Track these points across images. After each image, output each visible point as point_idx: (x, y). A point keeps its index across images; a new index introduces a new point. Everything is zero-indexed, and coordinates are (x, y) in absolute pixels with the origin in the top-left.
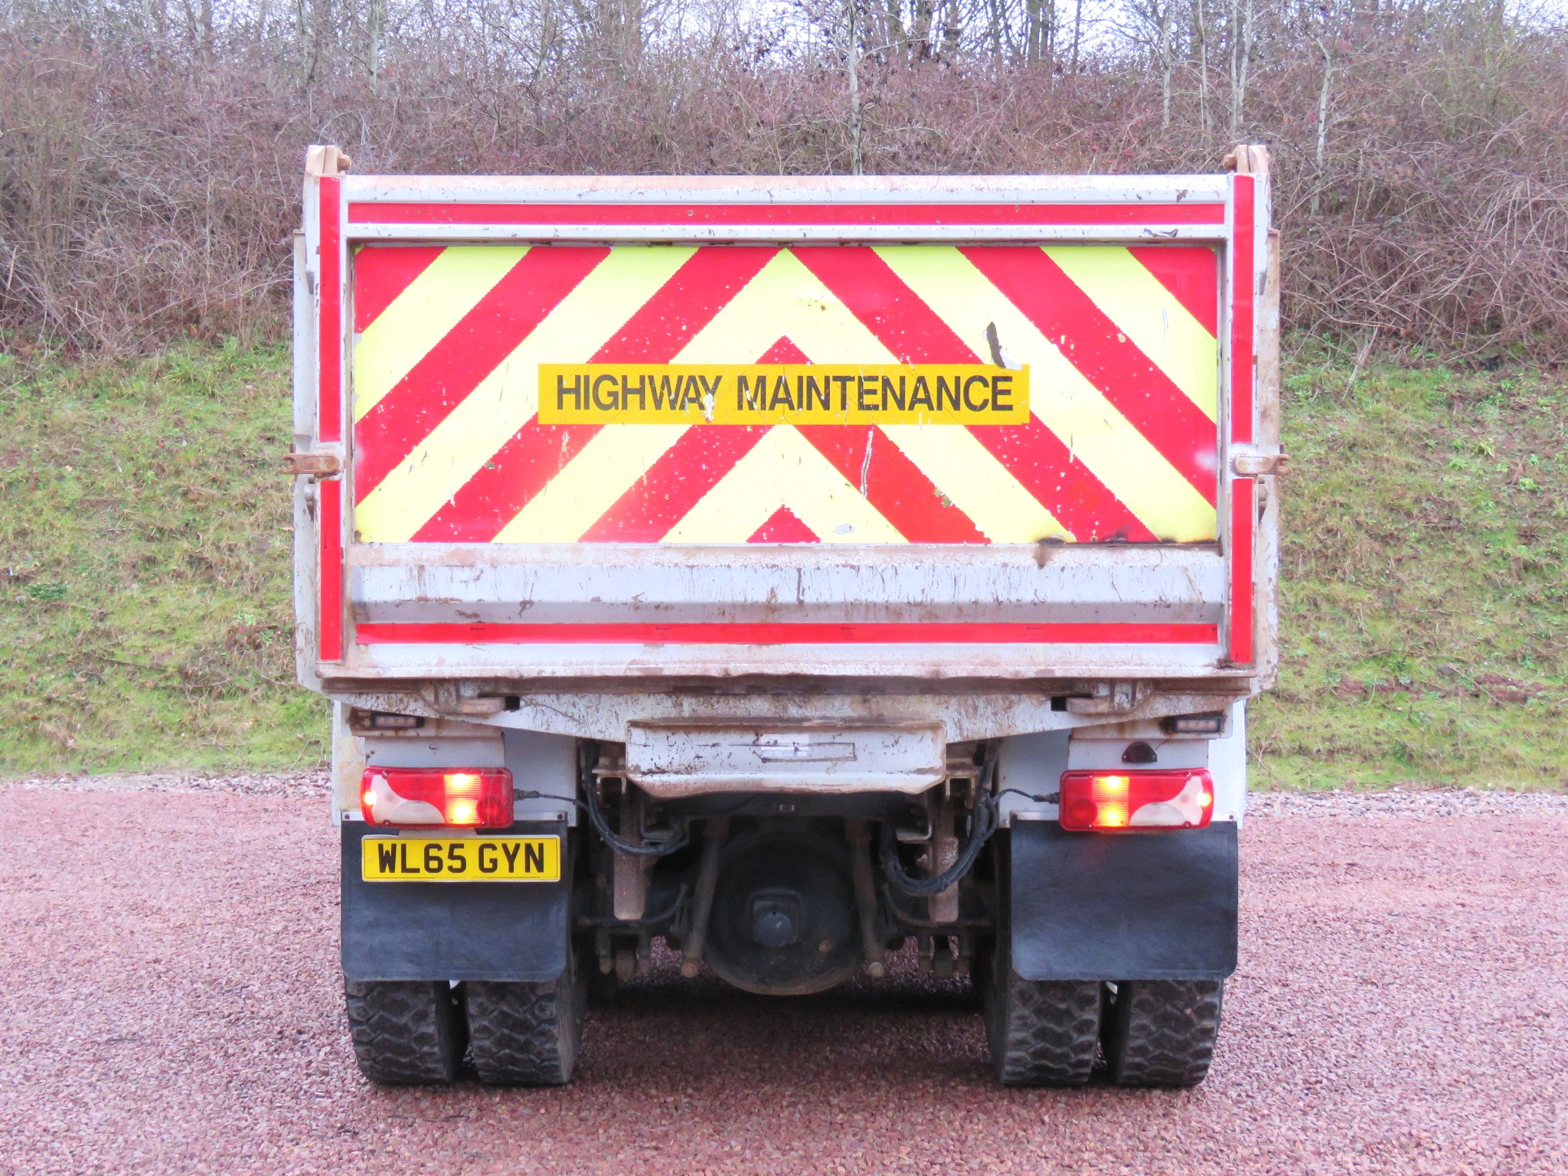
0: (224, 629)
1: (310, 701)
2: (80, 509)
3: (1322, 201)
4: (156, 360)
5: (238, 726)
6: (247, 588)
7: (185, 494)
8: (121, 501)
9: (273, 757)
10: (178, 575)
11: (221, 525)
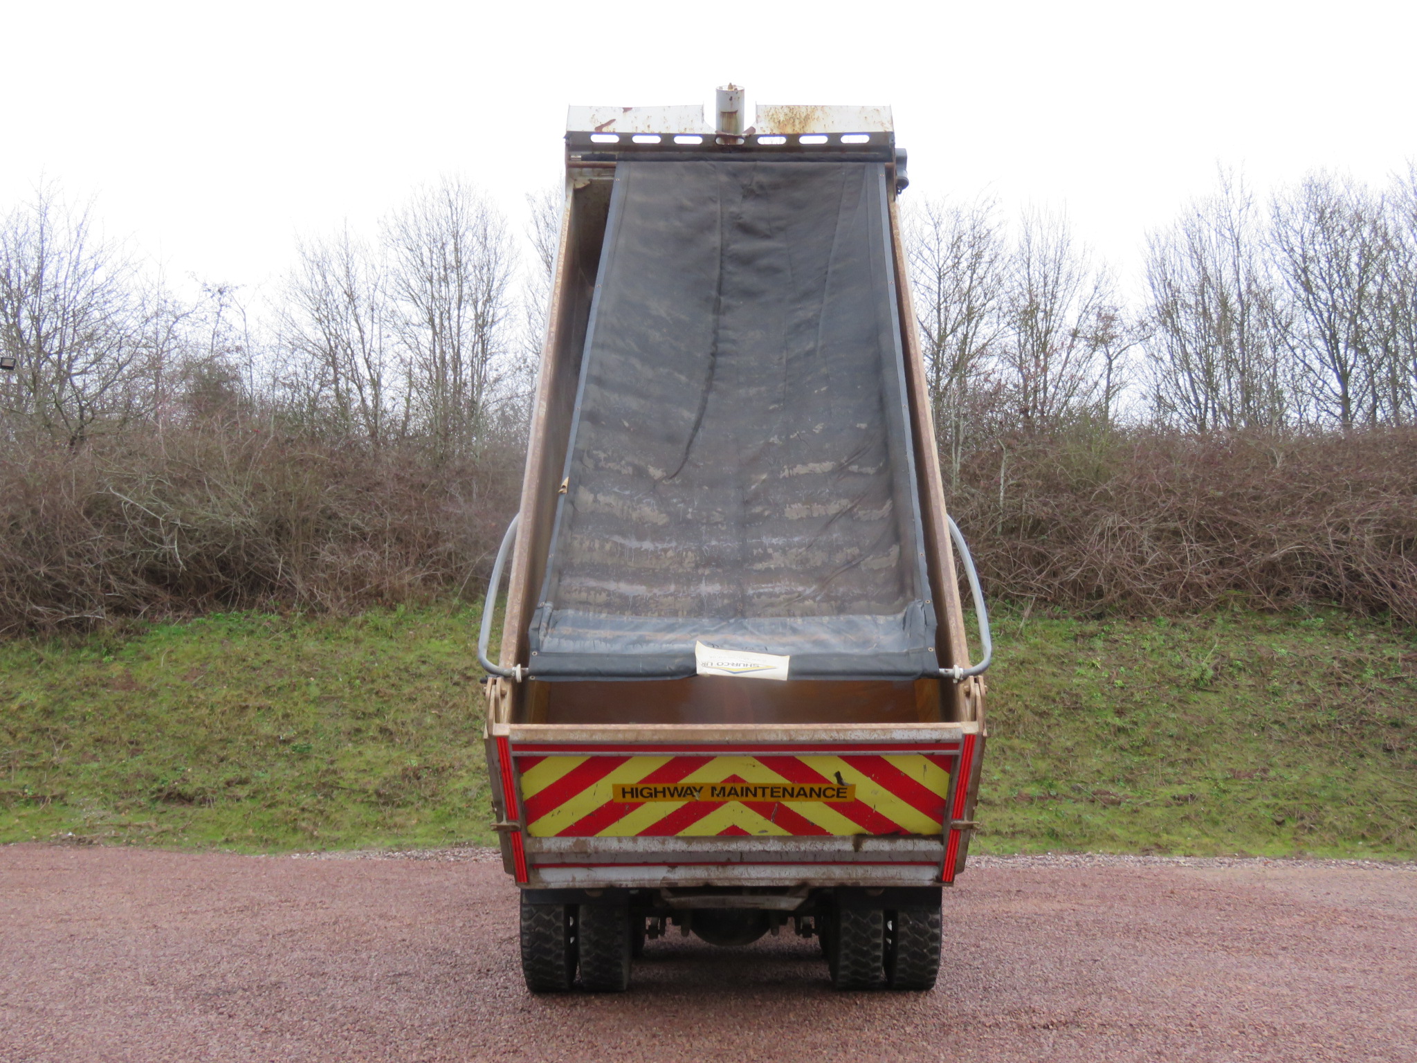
0: (400, 769)
1: (449, 808)
2: (318, 701)
3: (1003, 527)
4: (360, 618)
5: (409, 823)
6: (412, 745)
7: (377, 693)
8: (342, 697)
9: (429, 840)
10: (374, 739)
11: (397, 710)
